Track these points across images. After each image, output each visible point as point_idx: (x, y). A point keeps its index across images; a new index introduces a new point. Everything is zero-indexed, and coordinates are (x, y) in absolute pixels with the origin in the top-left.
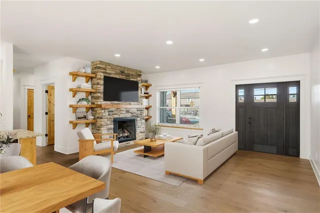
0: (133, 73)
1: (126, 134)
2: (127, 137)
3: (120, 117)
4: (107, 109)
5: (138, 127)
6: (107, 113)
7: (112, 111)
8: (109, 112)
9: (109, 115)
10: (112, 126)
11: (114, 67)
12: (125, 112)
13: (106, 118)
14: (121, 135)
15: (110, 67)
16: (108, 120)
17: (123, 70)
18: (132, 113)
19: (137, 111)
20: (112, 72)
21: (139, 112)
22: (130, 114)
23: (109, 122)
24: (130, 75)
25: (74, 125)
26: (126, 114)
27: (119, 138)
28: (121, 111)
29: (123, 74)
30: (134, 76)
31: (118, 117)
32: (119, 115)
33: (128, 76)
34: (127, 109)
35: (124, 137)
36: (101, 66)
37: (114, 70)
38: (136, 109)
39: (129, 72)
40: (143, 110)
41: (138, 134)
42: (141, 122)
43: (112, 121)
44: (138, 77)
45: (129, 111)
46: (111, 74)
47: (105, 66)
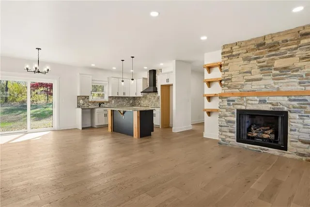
0: (288, 37)
1: (266, 136)
2: (269, 140)
3: (248, 108)
4: (226, 98)
5: (291, 130)
6: (226, 103)
7: (233, 101)
8: (228, 101)
9: (229, 104)
10: (235, 119)
11: (243, 44)
12: (258, 102)
13: (224, 108)
14: (255, 134)
15: (237, 47)
16: (227, 111)
17: (261, 41)
18: (273, 105)
19: (290, 100)
20: (240, 52)
21: (295, 103)
22: (270, 106)
23: (228, 114)
24: (278, 43)
25: (209, 113)
26: (259, 105)
27: (253, 138)
28: (248, 100)
29: (260, 48)
30: (291, 40)
31: (243, 108)
32: (246, 106)
33: (274, 46)
34: (263, 98)
35: (263, 138)
36: (224, 50)
37: (245, 48)
38: (286, 98)
39: (276, 39)
40: (306, 100)
41: (292, 143)
42: (301, 121)
43: (233, 113)
44: (305, 38)
45: (265, 101)
46: (239, 55)
47: (230, 49)
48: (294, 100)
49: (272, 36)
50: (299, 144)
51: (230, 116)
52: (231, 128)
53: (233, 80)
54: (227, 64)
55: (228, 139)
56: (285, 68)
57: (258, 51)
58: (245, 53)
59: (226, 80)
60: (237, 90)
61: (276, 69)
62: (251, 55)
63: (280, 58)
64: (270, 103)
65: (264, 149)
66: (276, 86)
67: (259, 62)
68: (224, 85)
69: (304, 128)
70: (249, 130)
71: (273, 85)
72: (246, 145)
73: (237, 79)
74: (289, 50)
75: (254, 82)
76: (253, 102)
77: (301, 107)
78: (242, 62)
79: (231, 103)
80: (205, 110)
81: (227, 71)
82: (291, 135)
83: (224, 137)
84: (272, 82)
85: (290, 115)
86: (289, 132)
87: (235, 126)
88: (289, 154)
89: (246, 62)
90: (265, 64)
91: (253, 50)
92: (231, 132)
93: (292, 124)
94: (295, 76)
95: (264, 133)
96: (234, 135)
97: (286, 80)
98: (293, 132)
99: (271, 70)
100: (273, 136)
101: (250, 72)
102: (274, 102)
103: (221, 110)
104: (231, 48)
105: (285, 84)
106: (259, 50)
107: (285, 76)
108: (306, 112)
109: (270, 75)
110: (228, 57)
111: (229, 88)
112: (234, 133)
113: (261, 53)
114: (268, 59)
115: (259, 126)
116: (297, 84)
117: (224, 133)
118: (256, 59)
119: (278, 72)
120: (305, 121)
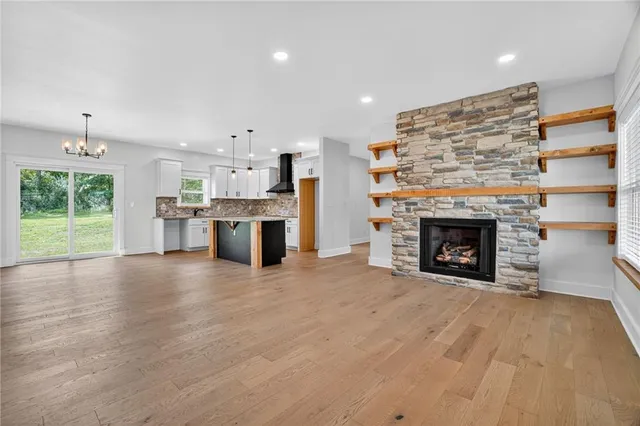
1: (464, 260)
2: (467, 265)
3: (437, 216)
4: (404, 199)
5: (501, 250)
6: (403, 208)
7: (415, 204)
8: (407, 204)
9: (408, 210)
10: (417, 234)
11: (430, 112)
12: (452, 206)
13: (400, 217)
14: (448, 258)
15: (421, 116)
16: (405, 221)
17: (457, 108)
18: (475, 210)
19: (499, 202)
20: (426, 124)
21: (506, 207)
22: (470, 211)
23: (407, 225)
24: (481, 111)
25: (377, 225)
26: (454, 211)
27: (445, 264)
28: (438, 202)
29: (456, 118)
30: (500, 108)
31: (430, 215)
32: (434, 213)
33: (476, 116)
34: (460, 199)
35: (459, 264)
36: (401, 121)
37: (433, 118)
38: (494, 199)
39: (478, 106)
40: (523, 202)
41: (502, 269)
42: (515, 235)
43: (415, 224)
44: (520, 105)
45: (463, 203)
46: (423, 129)
47: (409, 119)
48: (506, 202)
49: (473, 100)
50: (511, 271)
51: (410, 229)
52: (411, 249)
53: (415, 169)
54: (406, 144)
55: (407, 267)
56: (493, 151)
57: (452, 124)
58: (433, 126)
59: (404, 170)
60: (421, 187)
61: (479, 153)
62: (442, 129)
63: (485, 135)
64: (472, 207)
65: (461, 282)
66: (480, 180)
67: (454, 142)
68: (402, 179)
69: (519, 245)
70: (439, 251)
71: (475, 178)
72: (434, 276)
73: (422, 169)
74: (497, 123)
75: (446, 174)
76: (446, 206)
77: (516, 213)
78: (429, 141)
79: (412, 207)
80: (370, 220)
81: (404, 155)
82: (501, 258)
83: (400, 264)
84: (473, 174)
85: (500, 226)
86: (497, 252)
87: (417, 245)
88: (497, 288)
89: (434, 142)
90: (463, 144)
91: (445, 121)
92: (410, 255)
93: (503, 239)
94: (507, 163)
95: (461, 255)
96: (416, 260)
97: (494, 171)
98: (503, 253)
99: (472, 153)
100: (474, 261)
101: (441, 158)
102: (476, 206)
103: (396, 219)
104: (412, 117)
105: (493, 176)
106: (454, 121)
107: (491, 164)
108: (522, 221)
109: (470, 163)
110: (407, 132)
111: (409, 183)
112: (416, 256)
113: (457, 127)
114: (467, 136)
115: (453, 244)
116: (509, 177)
117: (400, 257)
118: (449, 135)
119: (482, 157)
120: (521, 234)
